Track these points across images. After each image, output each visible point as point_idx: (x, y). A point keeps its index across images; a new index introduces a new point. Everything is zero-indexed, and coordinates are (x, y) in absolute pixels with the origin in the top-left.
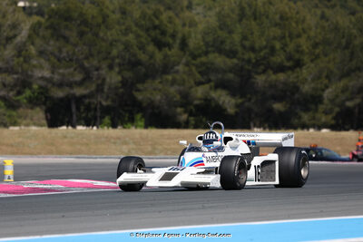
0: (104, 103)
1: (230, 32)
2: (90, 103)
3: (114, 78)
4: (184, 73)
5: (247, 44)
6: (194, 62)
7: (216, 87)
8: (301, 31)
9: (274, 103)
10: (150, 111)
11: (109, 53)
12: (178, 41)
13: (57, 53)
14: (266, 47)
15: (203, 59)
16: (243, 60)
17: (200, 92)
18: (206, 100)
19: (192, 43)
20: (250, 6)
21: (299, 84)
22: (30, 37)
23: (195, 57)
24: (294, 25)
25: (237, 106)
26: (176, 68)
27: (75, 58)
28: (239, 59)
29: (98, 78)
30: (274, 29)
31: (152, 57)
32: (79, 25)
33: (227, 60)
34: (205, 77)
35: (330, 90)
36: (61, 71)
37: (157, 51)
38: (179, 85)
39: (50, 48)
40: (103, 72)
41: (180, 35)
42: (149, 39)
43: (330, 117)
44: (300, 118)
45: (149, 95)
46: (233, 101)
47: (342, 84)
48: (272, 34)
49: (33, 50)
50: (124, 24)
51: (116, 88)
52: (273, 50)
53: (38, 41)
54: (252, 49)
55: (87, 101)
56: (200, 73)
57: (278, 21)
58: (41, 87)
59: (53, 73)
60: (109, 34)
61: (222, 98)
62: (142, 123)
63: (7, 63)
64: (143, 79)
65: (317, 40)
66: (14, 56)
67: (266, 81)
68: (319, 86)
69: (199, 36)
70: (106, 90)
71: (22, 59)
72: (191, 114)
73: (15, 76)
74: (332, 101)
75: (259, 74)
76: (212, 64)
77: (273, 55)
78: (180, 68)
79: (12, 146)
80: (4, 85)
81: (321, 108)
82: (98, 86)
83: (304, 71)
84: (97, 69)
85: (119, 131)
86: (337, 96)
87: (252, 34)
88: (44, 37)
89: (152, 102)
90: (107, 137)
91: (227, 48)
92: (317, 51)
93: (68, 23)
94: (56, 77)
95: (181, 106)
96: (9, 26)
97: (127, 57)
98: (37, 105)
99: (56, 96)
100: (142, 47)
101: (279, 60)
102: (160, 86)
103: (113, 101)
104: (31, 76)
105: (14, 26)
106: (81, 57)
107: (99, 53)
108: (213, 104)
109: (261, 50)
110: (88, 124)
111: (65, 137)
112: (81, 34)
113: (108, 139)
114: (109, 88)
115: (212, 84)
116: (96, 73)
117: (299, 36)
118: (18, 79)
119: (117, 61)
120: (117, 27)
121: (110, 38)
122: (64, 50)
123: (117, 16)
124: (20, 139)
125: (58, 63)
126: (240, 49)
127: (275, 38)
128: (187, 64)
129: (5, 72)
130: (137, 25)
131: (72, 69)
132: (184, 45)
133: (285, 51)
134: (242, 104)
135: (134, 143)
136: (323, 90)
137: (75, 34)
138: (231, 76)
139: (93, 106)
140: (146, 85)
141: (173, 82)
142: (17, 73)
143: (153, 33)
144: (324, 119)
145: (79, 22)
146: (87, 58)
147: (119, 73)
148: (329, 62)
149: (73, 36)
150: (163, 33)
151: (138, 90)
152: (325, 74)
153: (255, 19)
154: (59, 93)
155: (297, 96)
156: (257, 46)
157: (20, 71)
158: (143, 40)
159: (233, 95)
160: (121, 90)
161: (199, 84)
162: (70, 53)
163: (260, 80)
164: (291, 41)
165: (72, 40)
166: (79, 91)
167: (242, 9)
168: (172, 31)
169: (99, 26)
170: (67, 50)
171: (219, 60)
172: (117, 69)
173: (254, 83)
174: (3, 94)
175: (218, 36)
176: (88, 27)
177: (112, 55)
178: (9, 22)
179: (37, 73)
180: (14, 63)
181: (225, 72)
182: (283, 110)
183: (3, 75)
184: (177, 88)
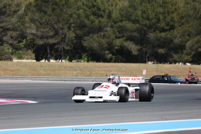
0: (65, 48)
1: (135, 9)
2: (58, 48)
3: (71, 35)
4: (110, 31)
5: (145, 16)
6: (115, 25)
7: (127, 40)
8: (174, 10)
9: (159, 49)
10: (91, 52)
12: (106, 14)
13: (39, 20)
14: (155, 18)
15: (120, 24)
16: (143, 25)
17: (118, 42)
18: (121, 46)
19: (114, 16)
21: (172, 38)
22: (25, 11)
23: (115, 23)
24: (170, 6)
25: (139, 50)
26: (105, 29)
27: (49, 23)
28: (140, 24)
29: (62, 34)
30: (159, 8)
31: (92, 22)
32: (52, 5)
33: (133, 25)
34: (121, 34)
35: (190, 42)
36: (42, 30)
37: (95, 19)
38: (107, 38)
39: (36, 18)
40: (65, 30)
41: (107, 11)
42: (91, 13)
43: (189, 57)
44: (172, 57)
45: (90, 44)
46: (136, 47)
47: (196, 39)
48: (159, 11)
49: (27, 19)
51: (73, 40)
52: (159, 20)
53: (30, 14)
54: (148, 19)
55: (56, 47)
56: (118, 31)
57: (161, 4)
58: (31, 39)
59: (37, 31)
60: (69, 10)
61: (130, 46)
62: (86, 59)
63: (14, 25)
65: (183, 15)
66: (17, 21)
67: (154, 37)
68: (184, 40)
69: (118, 12)
70: (66, 41)
72: (113, 54)
73: (18, 32)
74: (191, 48)
75: (151, 32)
76: (125, 27)
77: (159, 23)
78: (108, 29)
79: (13, 71)
80: (12, 37)
81: (185, 52)
82: (62, 38)
83: (176, 32)
84: (62, 29)
85: (74, 63)
86: (193, 45)
87: (148, 10)
88: (32, 12)
89: (92, 47)
90: (65, 67)
91: (133, 18)
92: (183, 21)
93: (46, 4)
94: (39, 34)
95: (107, 50)
96: (15, 5)
97: (79, 22)
98: (30, 49)
99: (38, 43)
100: (87, 17)
101: (162, 25)
102: (97, 39)
103: (71, 46)
104: (26, 32)
105: (18, 5)
106: (53, 22)
107: (63, 20)
108: (125, 49)
109: (152, 19)
110: (56, 59)
111: (42, 66)
112: (53, 10)
113: (66, 68)
114: (68, 40)
115: (125, 38)
116: (61, 31)
117: (173, 12)
118: (19, 34)
119: (73, 25)
121: (70, 13)
122: (44, 19)
125: (40, 25)
126: (141, 19)
127: (160, 13)
128: (112, 27)
129: (12, 30)
130: (83, 4)
131: (48, 29)
132: (109, 16)
133: (165, 21)
134: (141, 49)
135: (80, 70)
136: (186, 42)
137: (50, 10)
138: (136, 34)
139: (60, 49)
141: (104, 36)
142: (18, 31)
143: (93, 10)
144: (186, 58)
145: (52, 3)
146: (56, 23)
147: (74, 32)
148: (189, 27)
149: (49, 11)
150: (99, 9)
151: (84, 40)
152: (187, 34)
153: (149, 3)
154: (40, 42)
155: (171, 45)
156: (151, 17)
157: (19, 29)
159: (136, 44)
160: (75, 41)
161: (117, 38)
162: (47, 20)
163: (151, 36)
164: (168, 15)
165: (48, 13)
166: (52, 41)
168: (103, 8)
169: (63, 5)
170: (45, 18)
171: (129, 25)
172: (73, 29)
173: (148, 38)
174: (10, 42)
175: (128, 12)
176: (57, 6)
177: (70, 22)
178: (15, 3)
179: (28, 31)
180: (16, 25)
181: (132, 31)
182: (163, 53)
183: (11, 32)
184: (106, 40)
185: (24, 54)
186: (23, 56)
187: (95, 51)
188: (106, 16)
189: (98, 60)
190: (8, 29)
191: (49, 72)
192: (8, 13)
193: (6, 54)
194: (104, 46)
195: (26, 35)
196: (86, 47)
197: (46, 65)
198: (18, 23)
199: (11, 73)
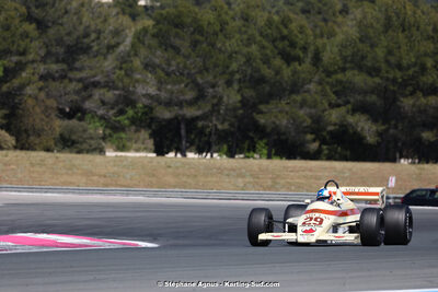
0: (220, 127)
1: (372, 46)
2: (203, 127)
3: (232, 97)
4: (316, 93)
5: (392, 60)
6: (328, 79)
7: (354, 111)
9: (423, 131)
10: (276, 137)
11: (228, 67)
12: (310, 55)
13: (164, 66)
14: (415, 65)
15: (340, 76)
16: (388, 79)
17: (334, 116)
18: (342, 126)
19: (326, 57)
20: (398, 15)
22: (133, 45)
23: (329, 74)
25: (380, 134)
26: (307, 87)
28: (382, 78)
29: (214, 97)
30: (425, 43)
31: (278, 73)
32: (193, 33)
33: (368, 78)
34: (343, 98)
36: (169, 87)
37: (284, 66)
38: (310, 107)
39: (157, 61)
40: (220, 89)
41: (312, 48)
42: (276, 52)
45: (273, 119)
46: (374, 128)
48: (422, 49)
49: (137, 63)
50: (246, 32)
51: (235, 109)
52: (423, 69)
53: (143, 52)
54: (399, 67)
55: (200, 124)
56: (335, 93)
57: (431, 33)
58: (145, 106)
59: (159, 89)
60: (227, 44)
61: (361, 124)
62: (265, 151)
63: (108, 76)
64: (267, 98)
66: (114, 68)
67: (414, 105)
69: (336, 50)
70: (222, 111)
71: (123, 72)
72: (323, 142)
73: (117, 92)
75: (406, 96)
76: (351, 83)
77: (423, 75)
78: (312, 87)
80: (103, 103)
82: (213, 105)
84: (213, 86)
85: (239, 161)
87: (399, 48)
88: (150, 47)
89: (277, 126)
91: (369, 64)
93: (178, 30)
94: (164, 95)
95: (312, 133)
96: (111, 31)
97: (249, 72)
98: (144, 127)
99: (161, 117)
100: (266, 61)
101: (430, 80)
102: (287, 108)
103: (231, 125)
104: (134, 93)
105: (117, 33)
106: (193, 71)
107: (216, 66)
108: (351, 131)
109: (409, 67)
110: (200, 151)
111: (169, 167)
112: (195, 44)
113: (220, 170)
114: (227, 109)
115: (349, 106)
116: (211, 90)
118: (120, 95)
119: (237, 76)
120: (237, 36)
121: (229, 49)
122: (173, 63)
123: (239, 23)
124: (116, 169)
125: (166, 77)
126: (383, 66)
127: (426, 55)
128: (320, 83)
129: (104, 87)
130: (261, 34)
131: (183, 85)
132: (317, 59)
134: (387, 130)
135: (252, 175)
137: (187, 44)
138: (374, 98)
139: (208, 130)
140: (270, 106)
141: (303, 104)
142: (117, 89)
143: (280, 45)
145: (192, 29)
146: (200, 72)
147: (239, 91)
149: (185, 46)
150: (293, 45)
151: (261, 112)
153: (404, 31)
154: (167, 114)
156: (405, 63)
157: (120, 85)
158: (268, 52)
159: (375, 121)
160: (241, 112)
161: (332, 106)
162: (181, 65)
163: (407, 103)
165: (183, 51)
166: (190, 112)
167: (388, 19)
168: (302, 42)
169: (216, 34)
170: (177, 62)
171: (358, 79)
172: (236, 86)
173: (400, 108)
174: (100, 112)
175: (359, 51)
176: (202, 35)
177: (231, 69)
178: (111, 28)
179: (140, 90)
180: (114, 77)
181: (365, 93)
182: (433, 139)
183: (102, 91)
184: (308, 110)
185: (130, 140)
186: (128, 144)
187: (284, 134)
188: (308, 60)
189: (291, 155)
190: (96, 85)
191: (184, 179)
192: (95, 48)
193: (92, 138)
194: (305, 124)
195: (133, 97)
196: (264, 127)
197: (179, 164)
198: (118, 72)
199: (102, 180)
